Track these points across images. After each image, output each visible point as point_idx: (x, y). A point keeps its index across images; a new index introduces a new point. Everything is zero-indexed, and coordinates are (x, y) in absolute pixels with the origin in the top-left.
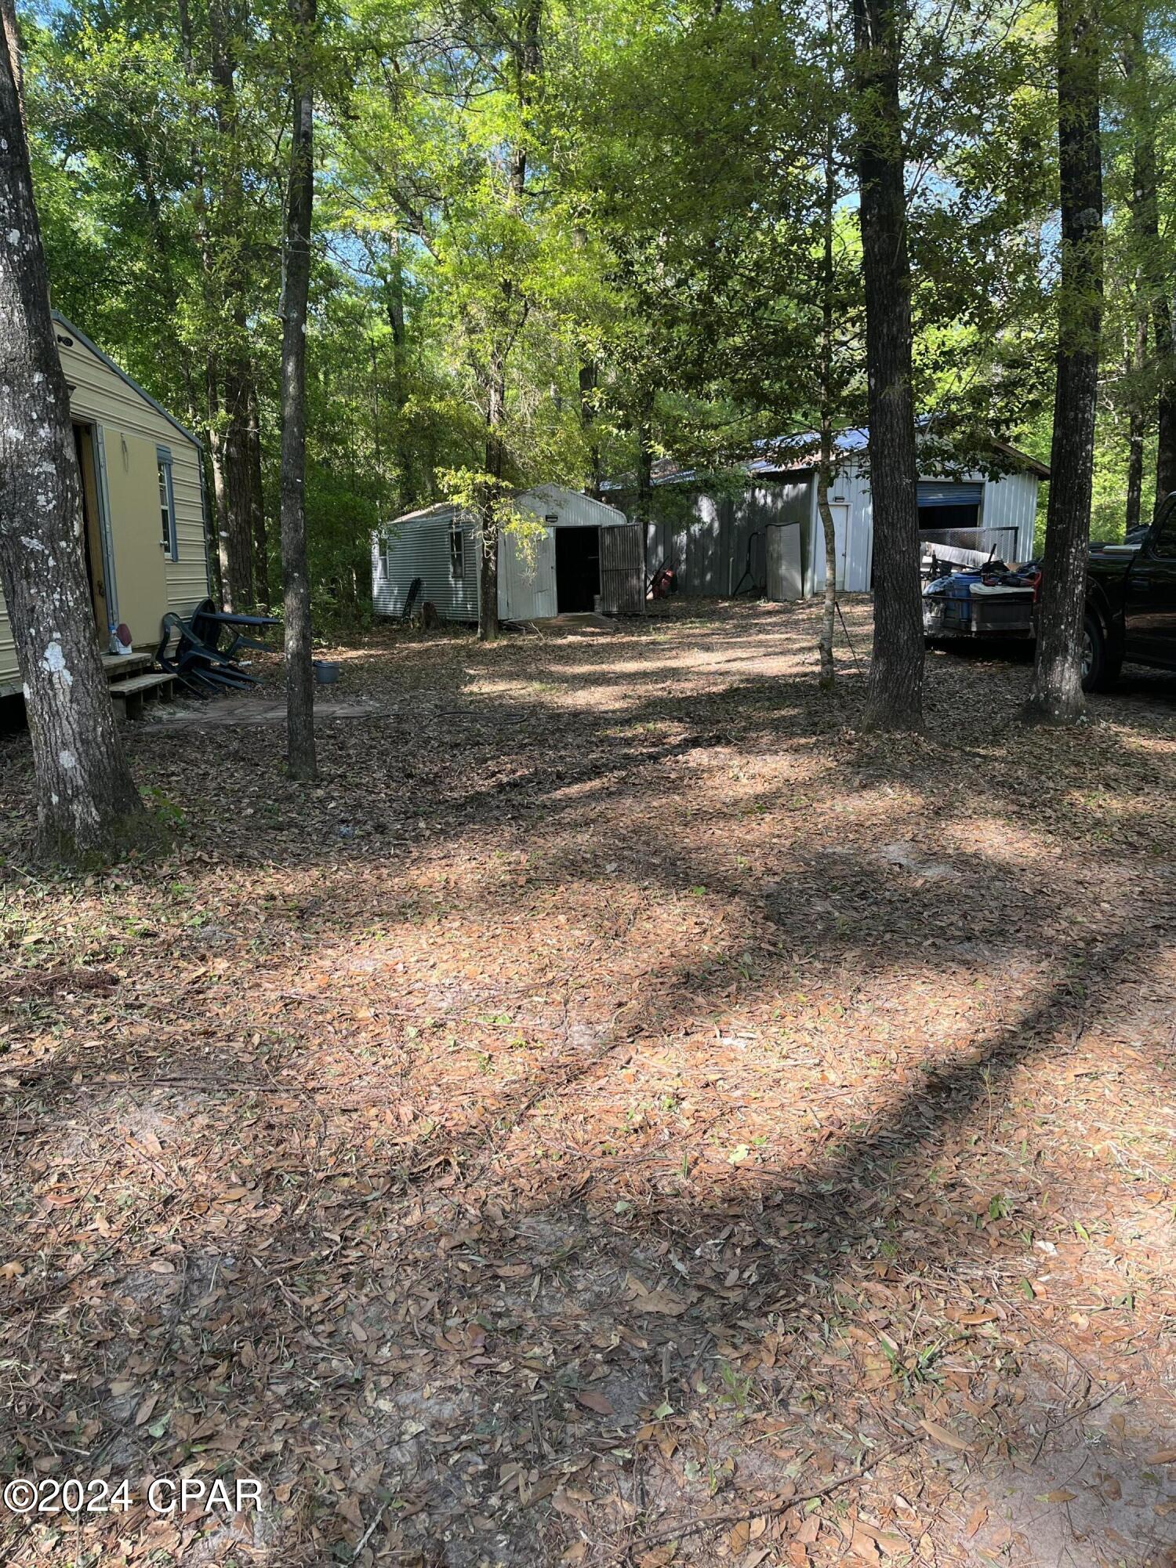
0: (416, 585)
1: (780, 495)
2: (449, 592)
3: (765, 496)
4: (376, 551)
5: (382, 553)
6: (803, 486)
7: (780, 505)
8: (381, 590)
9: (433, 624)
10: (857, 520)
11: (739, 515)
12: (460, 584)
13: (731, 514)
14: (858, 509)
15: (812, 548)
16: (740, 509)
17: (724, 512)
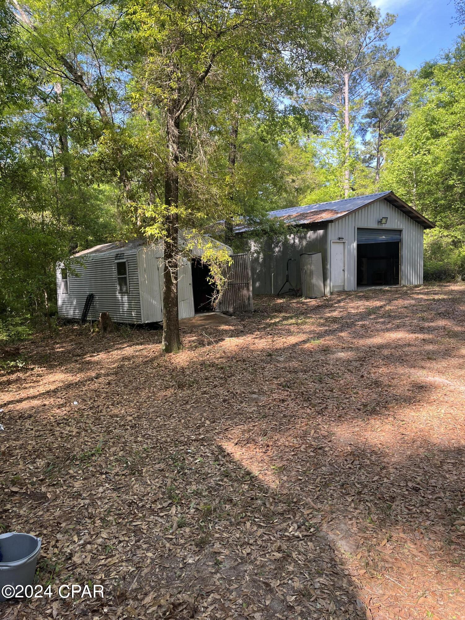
0: (90, 298)
1: (305, 237)
2: (117, 304)
3: (294, 239)
4: (59, 276)
5: (64, 277)
6: (321, 232)
7: (304, 243)
8: (64, 302)
9: (109, 329)
10: (349, 251)
11: (277, 249)
12: (126, 298)
13: (272, 250)
14: (350, 244)
15: (328, 267)
16: (277, 246)
17: (267, 248)
